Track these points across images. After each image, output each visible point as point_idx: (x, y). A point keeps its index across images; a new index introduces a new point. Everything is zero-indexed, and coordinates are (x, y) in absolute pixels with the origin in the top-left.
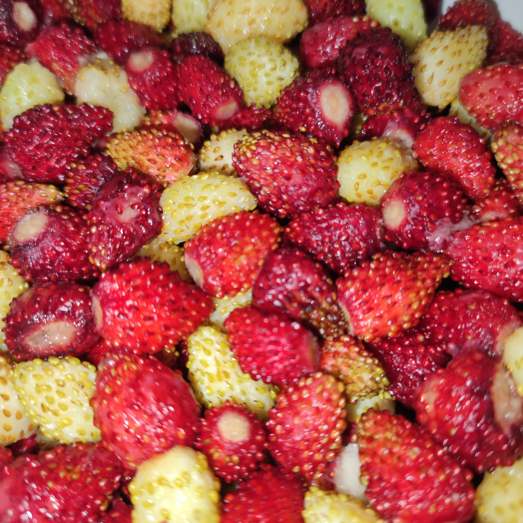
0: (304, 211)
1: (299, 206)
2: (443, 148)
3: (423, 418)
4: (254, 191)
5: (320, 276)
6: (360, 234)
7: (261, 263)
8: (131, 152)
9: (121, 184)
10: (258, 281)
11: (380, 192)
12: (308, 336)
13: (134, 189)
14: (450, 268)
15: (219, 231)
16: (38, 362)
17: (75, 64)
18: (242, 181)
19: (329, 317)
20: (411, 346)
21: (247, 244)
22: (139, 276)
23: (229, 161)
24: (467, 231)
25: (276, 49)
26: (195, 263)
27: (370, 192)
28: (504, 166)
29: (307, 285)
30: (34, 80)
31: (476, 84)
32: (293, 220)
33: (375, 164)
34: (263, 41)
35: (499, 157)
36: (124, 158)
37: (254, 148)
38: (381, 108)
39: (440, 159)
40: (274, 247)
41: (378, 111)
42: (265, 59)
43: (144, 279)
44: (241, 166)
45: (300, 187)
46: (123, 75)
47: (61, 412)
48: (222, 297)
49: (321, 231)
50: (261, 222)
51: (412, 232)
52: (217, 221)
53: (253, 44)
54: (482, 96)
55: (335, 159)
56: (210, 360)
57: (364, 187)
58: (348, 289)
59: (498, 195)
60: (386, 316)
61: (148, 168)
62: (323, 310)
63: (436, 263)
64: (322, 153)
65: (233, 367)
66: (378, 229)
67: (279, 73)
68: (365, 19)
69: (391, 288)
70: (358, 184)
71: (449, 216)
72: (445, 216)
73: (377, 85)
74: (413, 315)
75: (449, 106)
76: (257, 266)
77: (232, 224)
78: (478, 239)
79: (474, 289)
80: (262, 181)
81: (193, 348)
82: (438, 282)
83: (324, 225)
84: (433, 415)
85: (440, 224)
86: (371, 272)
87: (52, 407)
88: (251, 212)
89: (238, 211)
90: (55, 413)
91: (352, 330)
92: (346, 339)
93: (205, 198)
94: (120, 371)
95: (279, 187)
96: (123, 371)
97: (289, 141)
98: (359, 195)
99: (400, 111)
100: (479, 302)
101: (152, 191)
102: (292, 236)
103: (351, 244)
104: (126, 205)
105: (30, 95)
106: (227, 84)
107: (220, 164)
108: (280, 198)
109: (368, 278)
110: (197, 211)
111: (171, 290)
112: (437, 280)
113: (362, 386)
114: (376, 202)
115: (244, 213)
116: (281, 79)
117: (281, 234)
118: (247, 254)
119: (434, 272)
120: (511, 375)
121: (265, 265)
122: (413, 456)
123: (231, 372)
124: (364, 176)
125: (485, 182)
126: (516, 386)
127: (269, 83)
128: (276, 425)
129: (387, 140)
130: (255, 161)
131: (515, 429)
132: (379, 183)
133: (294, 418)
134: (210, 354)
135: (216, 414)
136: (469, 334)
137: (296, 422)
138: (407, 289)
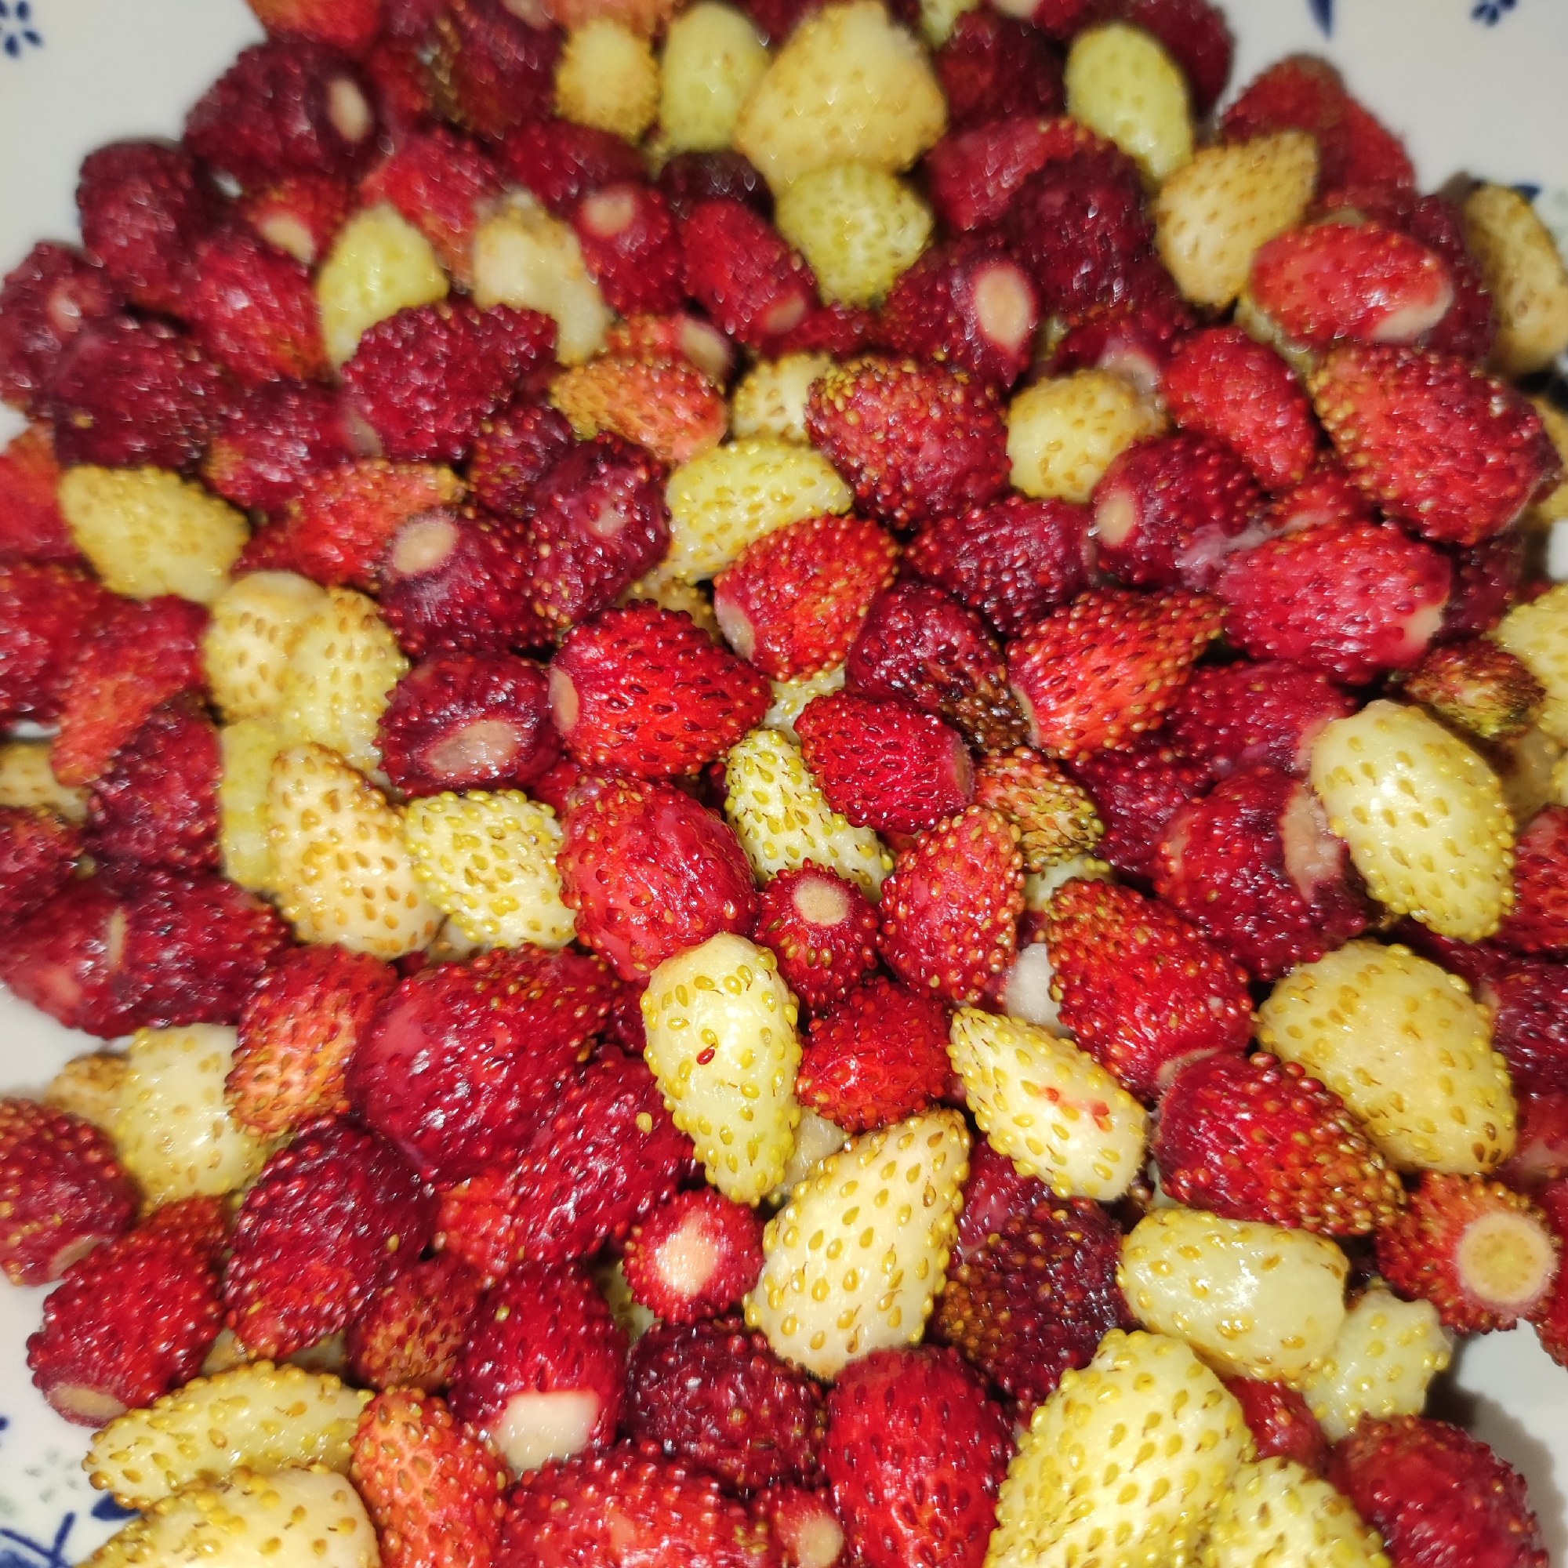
0: (944, 514)
1: (933, 504)
2: (1216, 390)
3: (1163, 888)
4: (849, 475)
5: (976, 633)
6: (1050, 555)
7: (862, 612)
8: (605, 401)
9: (592, 463)
10: (858, 645)
11: (1090, 476)
12: (953, 739)
13: (619, 473)
14: (1225, 622)
15: (783, 552)
16: (449, 797)
17: (469, 218)
18: (825, 457)
19: (995, 712)
20: (1147, 770)
21: (836, 575)
22: (641, 633)
23: (796, 417)
24: (1255, 551)
25: (885, 188)
26: (739, 612)
27: (1071, 476)
28: (1330, 426)
29: (951, 650)
30: (393, 255)
31: (1280, 264)
32: (920, 533)
33: (1080, 422)
34: (859, 173)
35: (1323, 406)
36: (592, 414)
37: (849, 392)
38: (1092, 314)
39: (1209, 411)
40: (887, 583)
41: (1086, 319)
42: (865, 214)
43: (650, 637)
44: (823, 428)
45: (937, 466)
46: (571, 243)
47: (500, 885)
48: (789, 677)
49: (977, 551)
50: (863, 535)
51: (1150, 549)
52: (780, 534)
53: (837, 181)
54: (1289, 287)
55: (1001, 412)
56: (771, 789)
57: (1058, 466)
58: (1029, 656)
59: (1316, 482)
60: (1100, 705)
61: (637, 431)
62: (981, 697)
63: (1194, 609)
64: (979, 403)
65: (814, 805)
66: (1085, 548)
67: (891, 242)
68: (1064, 124)
69: (1108, 654)
70: (1046, 462)
71: (1221, 520)
72: (1209, 521)
73: (1084, 271)
74: (1149, 705)
75: (1234, 303)
76: (856, 618)
77: (809, 539)
78: (1271, 564)
79: (1267, 657)
80: (863, 456)
81: (739, 770)
82: (1198, 646)
83: (982, 539)
84: (1180, 877)
85: (1202, 537)
86: (1071, 626)
87: (485, 875)
88: (840, 516)
89: (818, 514)
90: (490, 887)
91: (1035, 735)
92: (1026, 755)
93: (755, 490)
94: (611, 804)
95: (896, 468)
96: (617, 805)
97: (915, 380)
98: (1049, 483)
99: (1133, 318)
100: (1270, 678)
101: (651, 477)
102: (919, 562)
103: (1034, 573)
104: (604, 504)
105: (388, 284)
106: (786, 258)
107: (777, 423)
108: (897, 488)
109: (1066, 636)
110: (740, 515)
111: (700, 661)
112: (1196, 641)
113: (1054, 835)
114: (1081, 495)
115: (828, 517)
116: (896, 254)
117: (899, 560)
118: (838, 595)
119: (1189, 626)
120: (1321, 804)
121: (869, 613)
122: (1143, 941)
123: (810, 813)
124: (1059, 446)
125: (1294, 457)
126: (1328, 820)
127: (873, 262)
128: (896, 904)
129: (1106, 375)
130: (852, 418)
131: (1323, 891)
132: (1087, 459)
133: (930, 887)
134: (771, 779)
135: (787, 882)
136: (1249, 736)
137: (934, 893)
138: (1138, 655)
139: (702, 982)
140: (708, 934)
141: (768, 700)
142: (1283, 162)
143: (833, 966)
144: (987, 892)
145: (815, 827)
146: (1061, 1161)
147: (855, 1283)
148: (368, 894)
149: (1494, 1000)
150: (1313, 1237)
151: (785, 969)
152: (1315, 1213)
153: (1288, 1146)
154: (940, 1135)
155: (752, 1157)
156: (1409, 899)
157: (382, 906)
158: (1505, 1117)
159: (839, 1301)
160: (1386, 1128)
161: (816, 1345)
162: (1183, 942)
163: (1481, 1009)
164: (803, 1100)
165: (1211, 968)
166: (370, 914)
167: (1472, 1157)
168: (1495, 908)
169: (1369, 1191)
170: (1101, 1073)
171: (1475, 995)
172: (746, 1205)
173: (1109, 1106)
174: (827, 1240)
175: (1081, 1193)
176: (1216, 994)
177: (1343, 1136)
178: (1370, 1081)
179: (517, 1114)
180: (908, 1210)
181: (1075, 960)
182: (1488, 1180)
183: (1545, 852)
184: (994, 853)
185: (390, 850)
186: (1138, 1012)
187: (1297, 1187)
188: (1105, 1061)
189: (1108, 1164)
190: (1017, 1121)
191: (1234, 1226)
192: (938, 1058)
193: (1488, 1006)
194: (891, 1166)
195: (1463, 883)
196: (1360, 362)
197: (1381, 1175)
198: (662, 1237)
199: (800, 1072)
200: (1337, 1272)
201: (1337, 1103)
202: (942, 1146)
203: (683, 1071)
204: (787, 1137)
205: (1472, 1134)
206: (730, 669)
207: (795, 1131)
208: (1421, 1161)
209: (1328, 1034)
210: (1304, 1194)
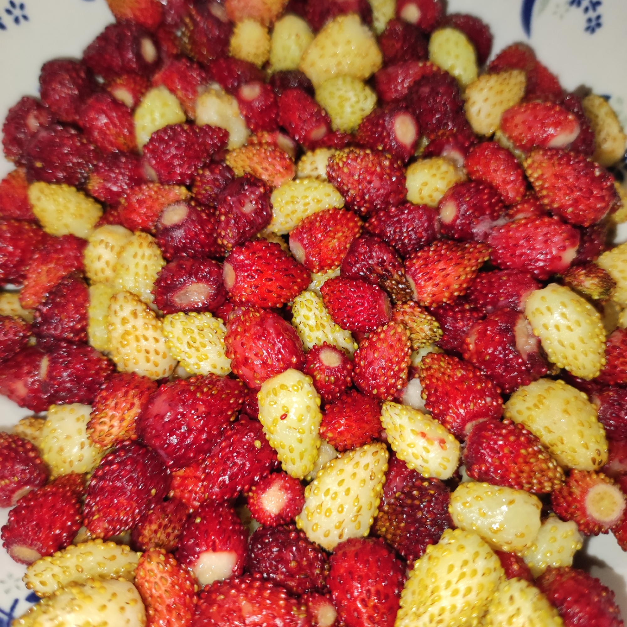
0: (380, 209)
1: (377, 205)
2: (487, 165)
3: (467, 356)
4: (344, 193)
5: (393, 255)
6: (423, 226)
7: (348, 246)
8: (248, 162)
9: (242, 185)
10: (346, 258)
11: (438, 196)
12: (384, 295)
13: (253, 189)
14: (490, 254)
15: (317, 221)
16: (181, 314)
17: (195, 92)
18: (334, 186)
19: (400, 286)
20: (459, 311)
21: (338, 231)
22: (261, 250)
23: (323, 172)
24: (503, 227)
25: (359, 86)
26: (299, 244)
27: (430, 196)
28: (532, 180)
29: (383, 261)
30: (165, 105)
31: (512, 117)
32: (371, 217)
33: (434, 175)
34: (349, 79)
35: (529, 172)
36: (243, 167)
37: (345, 160)
38: (439, 133)
39: (484, 174)
40: (357, 236)
41: (437, 136)
42: (351, 94)
43: (265, 251)
44: (334, 174)
45: (378, 190)
46: (235, 103)
47: (201, 349)
48: (318, 272)
49: (394, 224)
50: (348, 216)
51: (462, 225)
52: (316, 215)
53: (340, 82)
54: (516, 126)
55: (404, 171)
56: (311, 314)
57: (426, 192)
58: (413, 265)
59: (527, 201)
60: (442, 284)
61: (260, 174)
62: (395, 280)
63: (479, 248)
64: (395, 166)
65: (327, 321)
66: (436, 223)
67: (361, 105)
68: (428, 64)
69: (445, 264)
70: (421, 190)
71: (489, 214)
72: (485, 214)
73: (437, 117)
74: (461, 285)
75: (493, 135)
76: (345, 248)
77: (327, 216)
78: (510, 231)
79: (507, 268)
80: (350, 185)
81: (298, 306)
82: (480, 263)
83: (395, 219)
84: (474, 351)
85: (482, 220)
86: (431, 253)
87: (195, 345)
88: (340, 209)
89: (331, 208)
90: (197, 350)
91: (416, 296)
92: (412, 304)
93: (307, 197)
94: (247, 317)
95: (363, 190)
96: (249, 318)
97: (371, 156)
98: (422, 198)
99: (454, 136)
100: (509, 275)
101: (266, 191)
102: (370, 228)
103: (416, 233)
104: (247, 201)
105: (163, 115)
106: (319, 112)
107: (315, 174)
108: (363, 198)
109: (428, 257)
110: (300, 207)
111: (284, 262)
112: (480, 261)
113: (423, 335)
114: (434, 204)
115: (335, 209)
116: (363, 110)
117: (362, 227)
118: (339, 239)
119: (477, 255)
120: (530, 323)
121: (351, 247)
122: (460, 375)
123: (326, 324)
124: (426, 184)
125: (518, 192)
126: (532, 330)
127: (353, 113)
128: (360, 360)
129: (445, 159)
130: (346, 170)
131: (531, 356)
132: (437, 190)
133: (374, 353)
134: (311, 310)
135: (316, 351)
136: (501, 297)
137: (376, 355)
138: (457, 264)
139: (283, 387)
140: (285, 369)
141: (310, 280)
142: (513, 81)
143: (335, 383)
144: (397, 356)
145: (328, 330)
146: (426, 461)
147: (342, 510)
148: (147, 352)
149: (598, 402)
150: (528, 493)
151: (316, 384)
152: (529, 483)
153: (518, 455)
154: (377, 451)
155: (302, 458)
156: (565, 361)
157: (153, 357)
158: (604, 448)
159: (335, 518)
160: (557, 450)
161: (326, 536)
162: (475, 376)
163: (593, 406)
164: (322, 436)
165: (486, 386)
166: (148, 360)
167: (591, 463)
168: (598, 365)
169: (551, 474)
170: (442, 427)
171: (591, 400)
172: (298, 479)
173: (446, 440)
174: (331, 492)
175: (434, 476)
176: (488, 396)
177: (540, 452)
178: (550, 432)
179: (206, 440)
180: (364, 481)
181: (432, 382)
182: (597, 472)
183: (618, 344)
184: (399, 340)
185: (157, 334)
186: (457, 403)
187: (522, 472)
188: (444, 423)
189: (445, 463)
190: (409, 445)
191: (496, 488)
192: (376, 421)
193: (596, 404)
194: (358, 463)
195: (586, 355)
196: (544, 155)
197: (555, 468)
198: (264, 490)
199: (321, 425)
200: (538, 507)
201: (537, 439)
202: (378, 456)
203: (275, 422)
204: (315, 452)
205: (591, 454)
206: (295, 266)
207: (318, 449)
208: (570, 465)
209: (533, 413)
210: (525, 475)
